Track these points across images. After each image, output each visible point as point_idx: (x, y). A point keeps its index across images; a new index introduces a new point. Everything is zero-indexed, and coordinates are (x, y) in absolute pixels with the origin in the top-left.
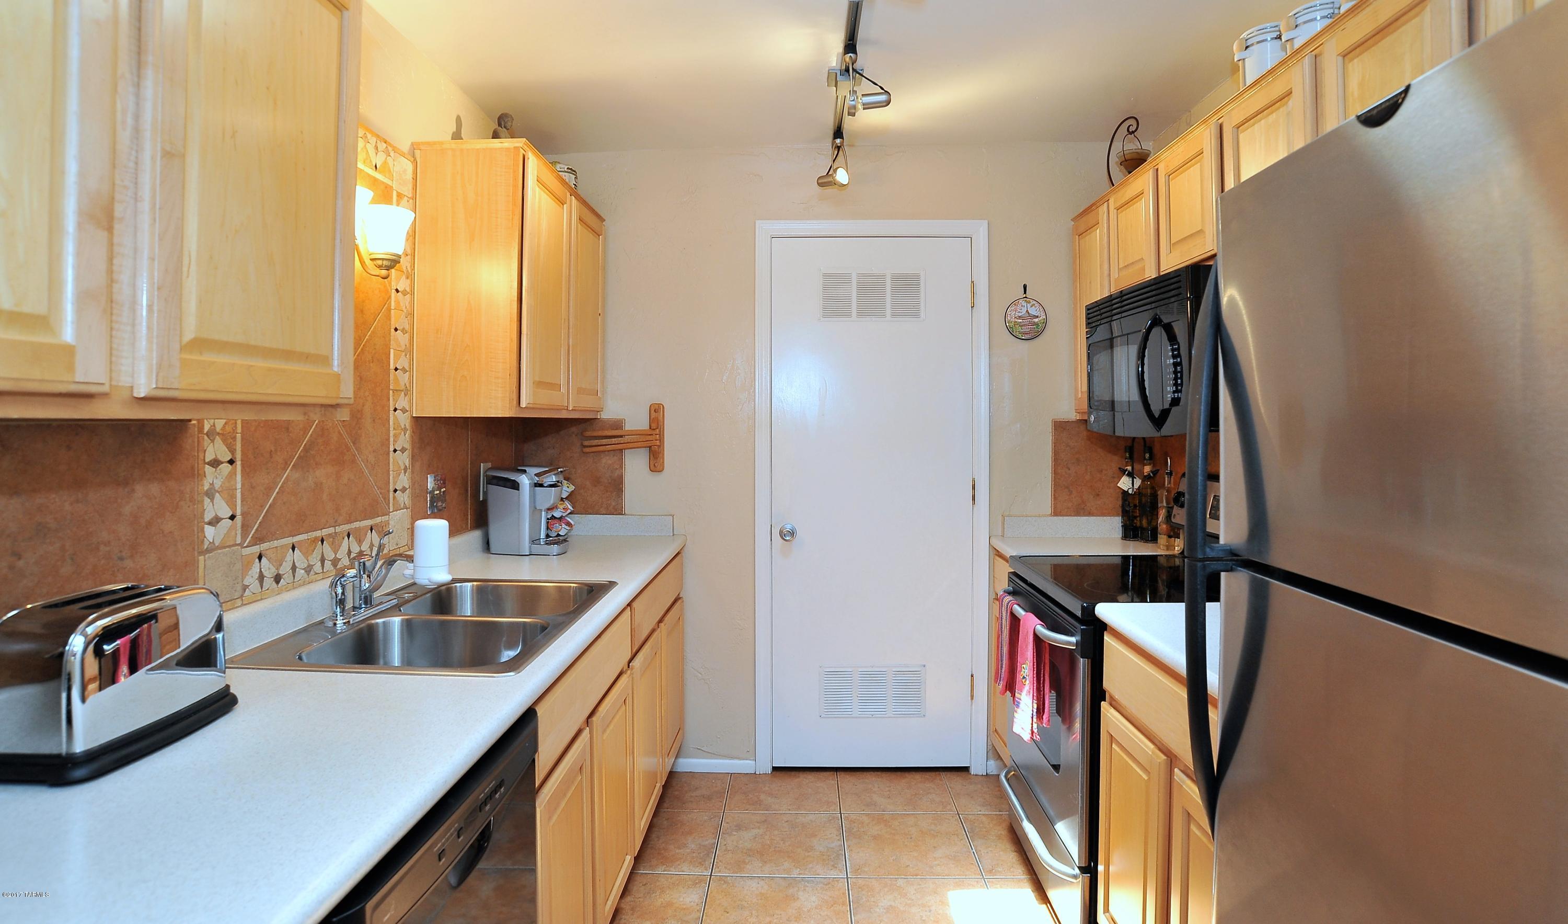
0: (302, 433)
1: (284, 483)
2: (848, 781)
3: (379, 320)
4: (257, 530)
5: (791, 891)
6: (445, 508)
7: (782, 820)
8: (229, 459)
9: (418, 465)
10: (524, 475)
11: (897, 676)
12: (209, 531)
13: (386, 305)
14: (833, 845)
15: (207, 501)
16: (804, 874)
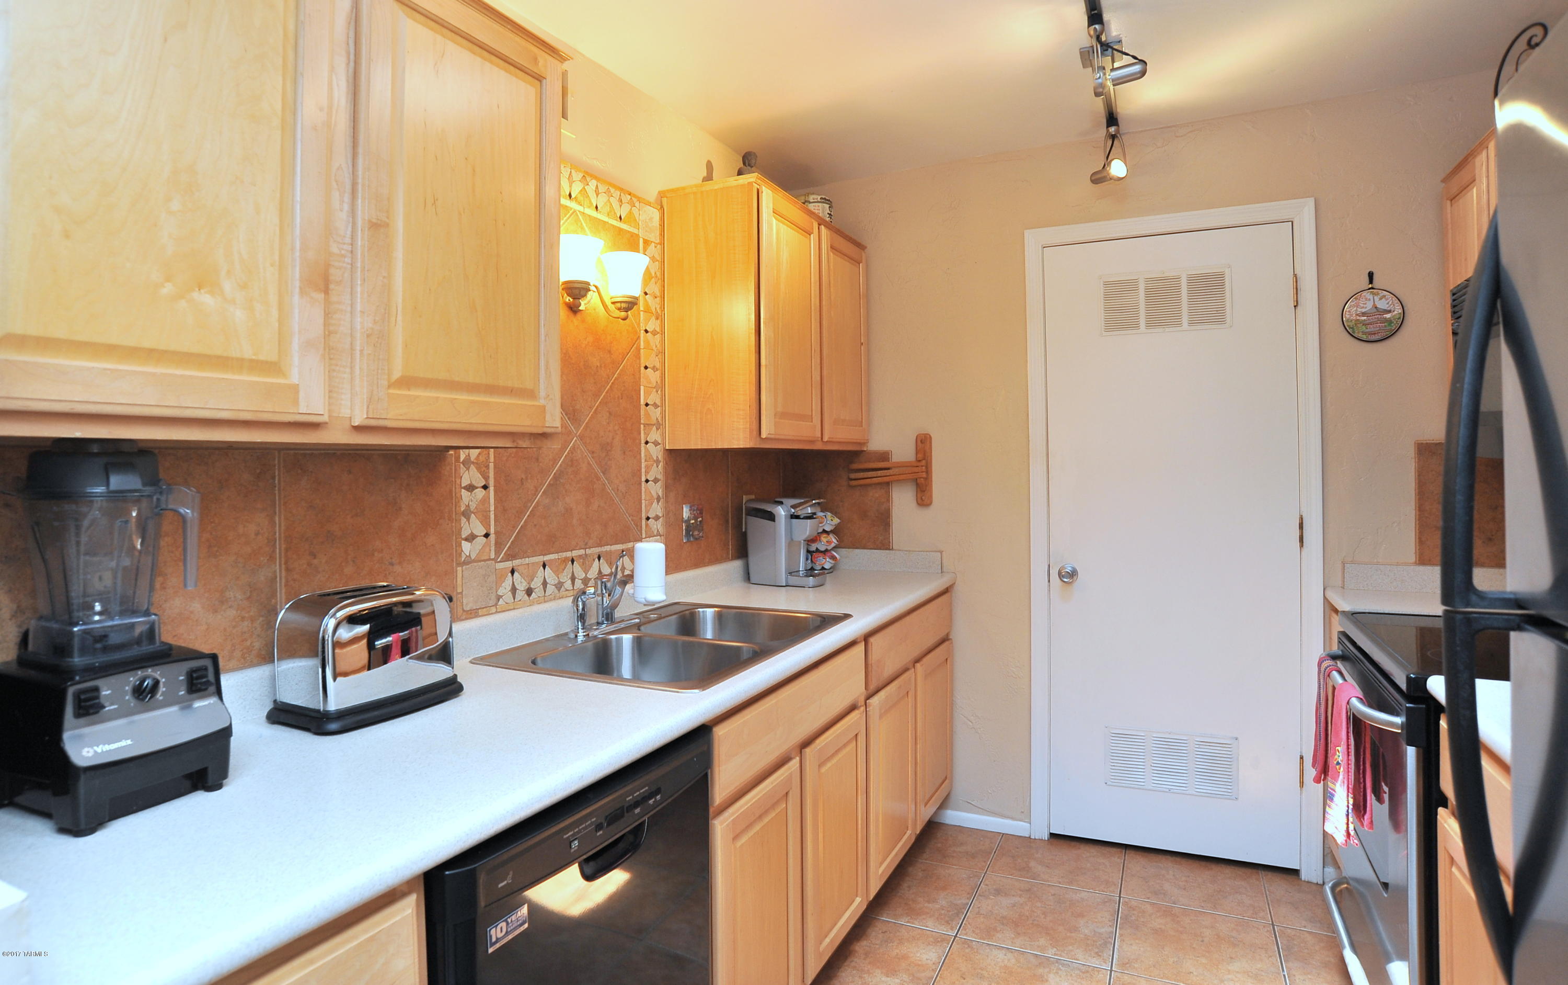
0: (551, 463)
1: (535, 507)
2: (1137, 863)
3: (628, 359)
4: (509, 547)
5: (1040, 971)
6: (702, 537)
7: (1048, 892)
8: (483, 484)
9: (672, 495)
10: (779, 507)
11: (1201, 746)
12: (466, 546)
13: (635, 346)
14: (1103, 930)
15: (463, 520)
16: (1061, 956)
